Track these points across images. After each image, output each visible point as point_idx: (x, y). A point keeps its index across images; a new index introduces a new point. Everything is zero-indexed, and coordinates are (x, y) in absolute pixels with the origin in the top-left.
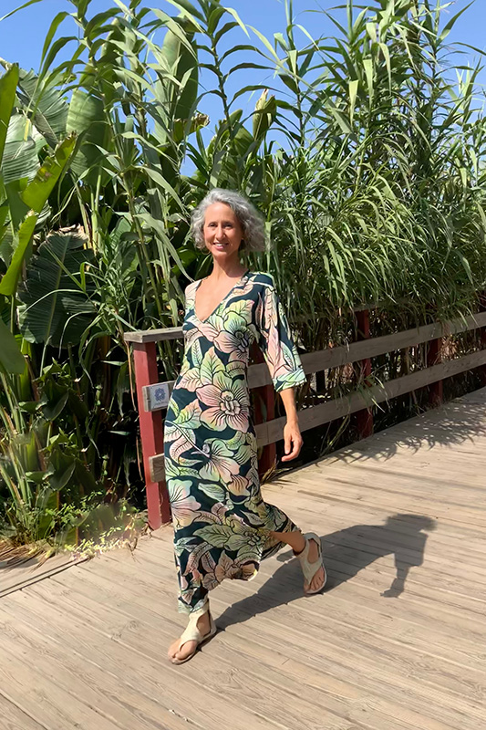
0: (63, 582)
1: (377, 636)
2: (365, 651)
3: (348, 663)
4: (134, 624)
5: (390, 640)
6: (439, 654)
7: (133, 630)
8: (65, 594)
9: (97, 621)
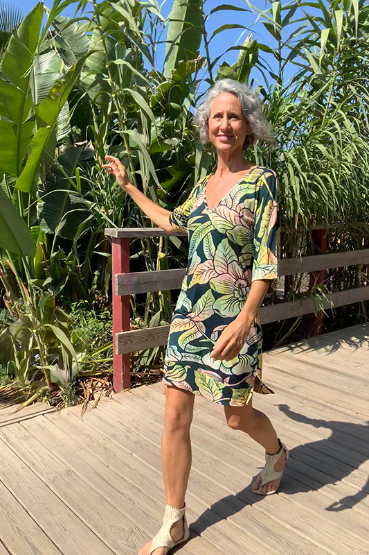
0: (27, 428)
1: (272, 516)
2: (257, 530)
3: (238, 538)
4: (69, 472)
5: (282, 523)
6: (323, 544)
7: (65, 478)
8: (26, 438)
9: (40, 465)
